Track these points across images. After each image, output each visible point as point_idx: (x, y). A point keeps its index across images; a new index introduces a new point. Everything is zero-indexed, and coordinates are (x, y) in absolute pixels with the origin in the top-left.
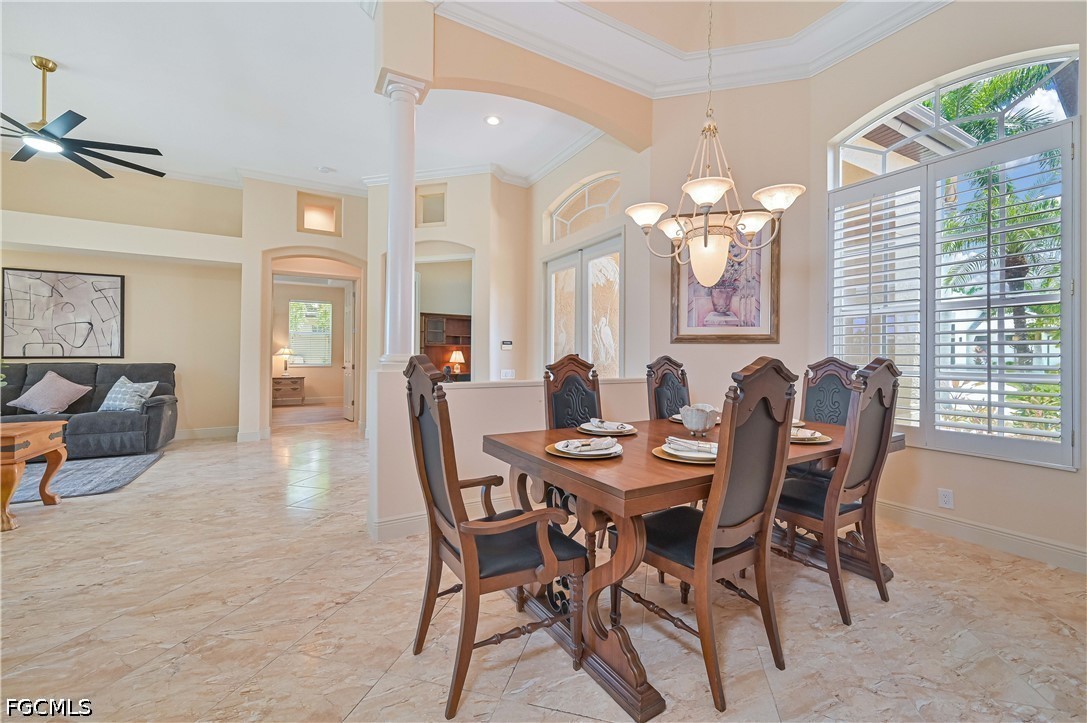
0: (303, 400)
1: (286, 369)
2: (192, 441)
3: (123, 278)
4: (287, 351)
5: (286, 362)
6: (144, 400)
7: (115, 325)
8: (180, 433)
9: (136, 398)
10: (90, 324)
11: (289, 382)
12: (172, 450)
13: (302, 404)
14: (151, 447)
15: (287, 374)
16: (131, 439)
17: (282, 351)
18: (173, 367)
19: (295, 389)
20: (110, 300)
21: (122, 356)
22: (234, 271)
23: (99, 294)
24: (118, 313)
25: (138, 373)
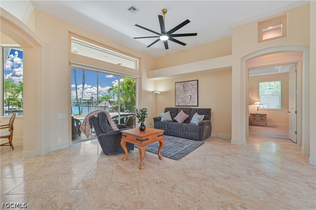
0: (266, 124)
1: (258, 110)
2: (217, 138)
3: (198, 80)
4: (258, 103)
5: (258, 107)
6: (200, 121)
7: (196, 97)
8: (213, 134)
9: (198, 121)
10: (191, 96)
11: (259, 116)
12: (208, 141)
13: (266, 126)
14: (201, 139)
15: (258, 112)
16: (195, 135)
17: (256, 103)
18: (210, 110)
19: (262, 119)
20: (195, 88)
21: (198, 106)
22: (228, 71)
23: (192, 87)
24: (197, 92)
25: (201, 112)
